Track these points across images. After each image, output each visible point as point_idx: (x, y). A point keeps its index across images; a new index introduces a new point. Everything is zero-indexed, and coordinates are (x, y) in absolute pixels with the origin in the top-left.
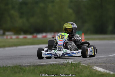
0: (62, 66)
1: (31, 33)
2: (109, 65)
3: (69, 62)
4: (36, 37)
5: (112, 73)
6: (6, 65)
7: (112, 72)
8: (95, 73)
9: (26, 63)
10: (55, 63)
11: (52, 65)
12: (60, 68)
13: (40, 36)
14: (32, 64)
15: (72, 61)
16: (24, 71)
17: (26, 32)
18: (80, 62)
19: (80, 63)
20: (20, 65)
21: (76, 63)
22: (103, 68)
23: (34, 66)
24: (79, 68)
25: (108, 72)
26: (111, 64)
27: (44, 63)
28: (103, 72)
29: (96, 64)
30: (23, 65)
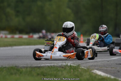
0: (60, 68)
1: (27, 33)
2: (110, 69)
3: (67, 65)
4: (32, 37)
5: (112, 77)
6: (2, 66)
7: (113, 76)
8: (95, 77)
9: (22, 65)
10: (53, 64)
11: (50, 67)
12: (59, 71)
13: (36, 36)
14: (29, 66)
15: (71, 64)
16: (21, 73)
17: (21, 32)
18: (79, 65)
19: (79, 66)
20: (16, 66)
21: (75, 66)
22: (104, 72)
24: (78, 71)
25: (109, 76)
26: (112, 68)
28: (104, 76)
29: (96, 68)
30: (20, 66)
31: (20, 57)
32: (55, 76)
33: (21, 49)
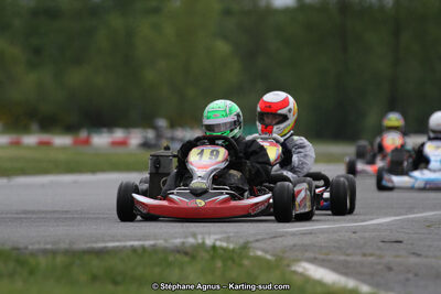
0: (178, 256)
1: (70, 129)
2: (358, 258)
3: (203, 243)
4: (87, 142)
5: (365, 288)
7: (370, 284)
8: (302, 289)
9: (39, 243)
10: (152, 242)
11: (140, 252)
12: (170, 265)
13: (101, 140)
14: (63, 246)
15: (216, 240)
16: (32, 272)
17: (49, 123)
18: (247, 243)
19: (245, 247)
20: (14, 249)
21: (231, 246)
22: (335, 270)
23: (68, 252)
24: (241, 265)
25: (351, 283)
26: (364, 255)
27: (111, 245)
28: (334, 284)
29: (308, 255)
30: (30, 247)
33: (43, 186)
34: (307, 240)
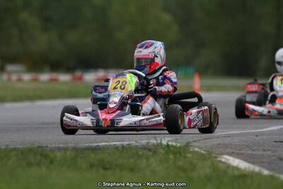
0: (144, 151)
1: (69, 70)
2: (261, 152)
3: (161, 143)
4: (80, 78)
5: (266, 172)
6: (7, 146)
7: (268, 169)
8: (225, 172)
9: (55, 143)
10: (128, 143)
11: (120, 149)
12: (140, 157)
13: (90, 77)
14: (71, 145)
15: (169, 141)
16: (51, 162)
17: (56, 66)
18: (188, 143)
19: (188, 145)
20: (40, 147)
21: (178, 145)
22: (245, 160)
23: (74, 149)
24: (186, 157)
25: (257, 169)
26: (264, 150)
27: (101, 144)
28: (245, 169)
29: (228, 150)
30: (49, 146)
31: (50, 126)
32: (132, 170)
33: (54, 107)
34: (227, 141)
